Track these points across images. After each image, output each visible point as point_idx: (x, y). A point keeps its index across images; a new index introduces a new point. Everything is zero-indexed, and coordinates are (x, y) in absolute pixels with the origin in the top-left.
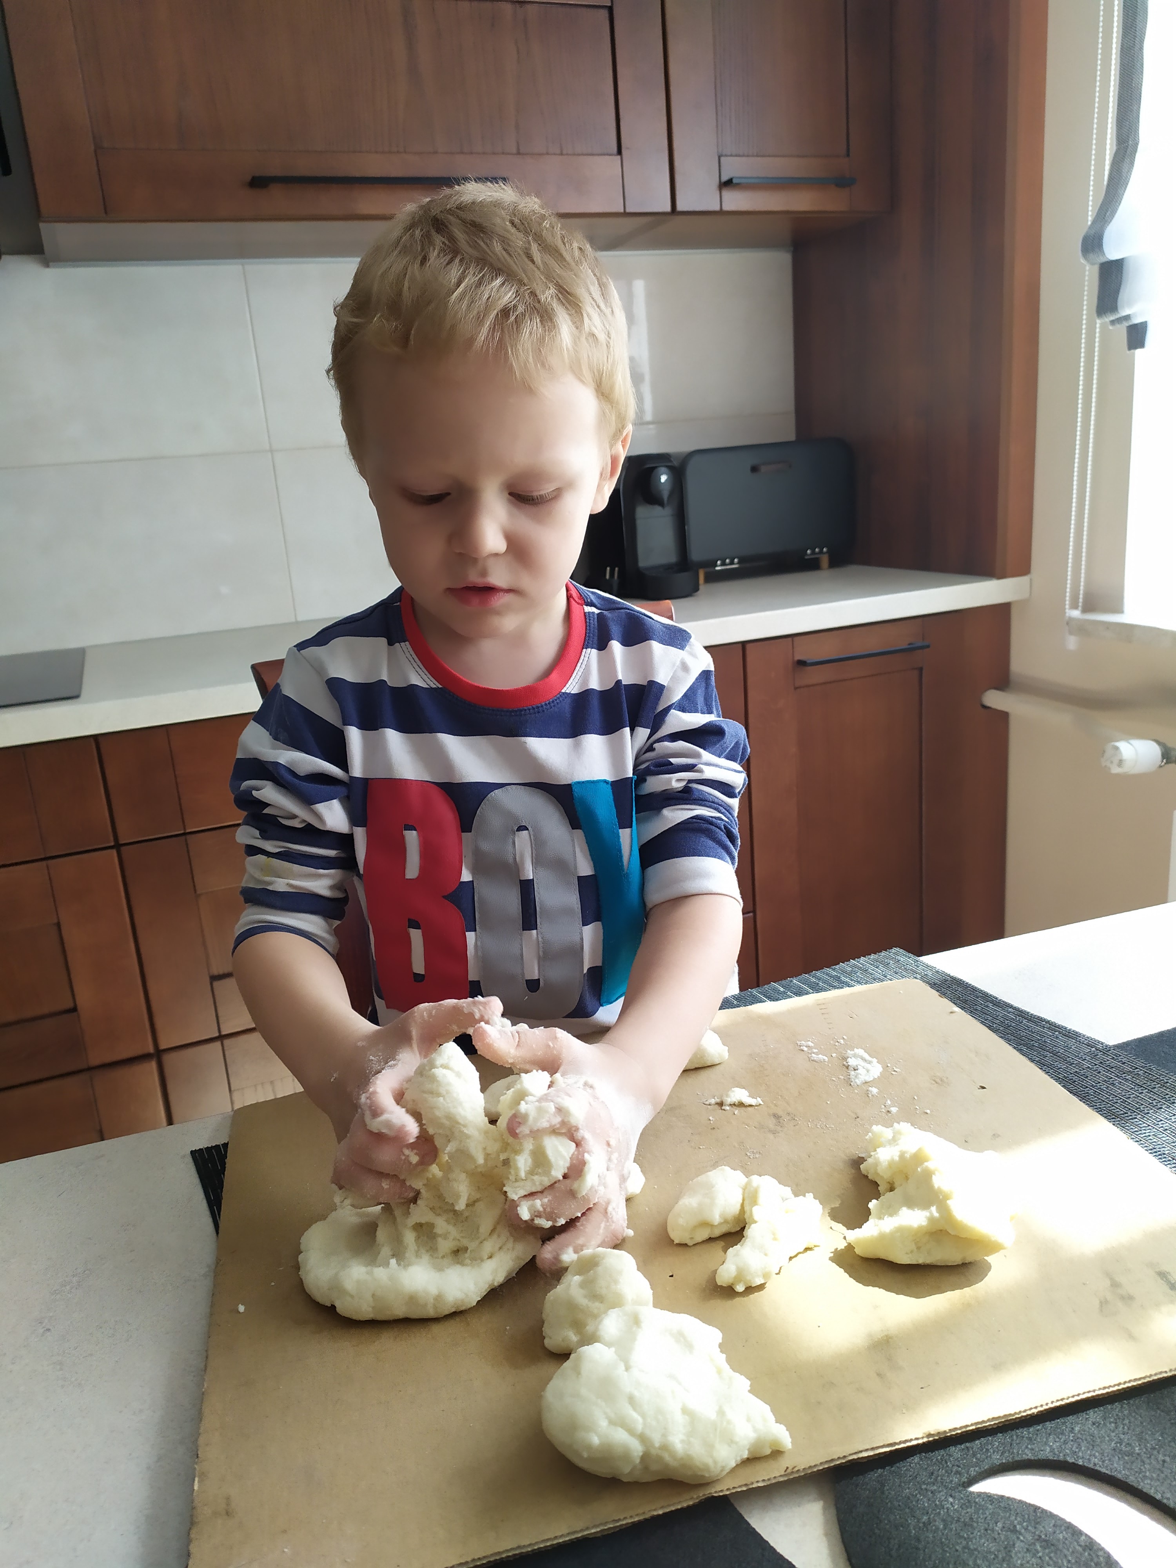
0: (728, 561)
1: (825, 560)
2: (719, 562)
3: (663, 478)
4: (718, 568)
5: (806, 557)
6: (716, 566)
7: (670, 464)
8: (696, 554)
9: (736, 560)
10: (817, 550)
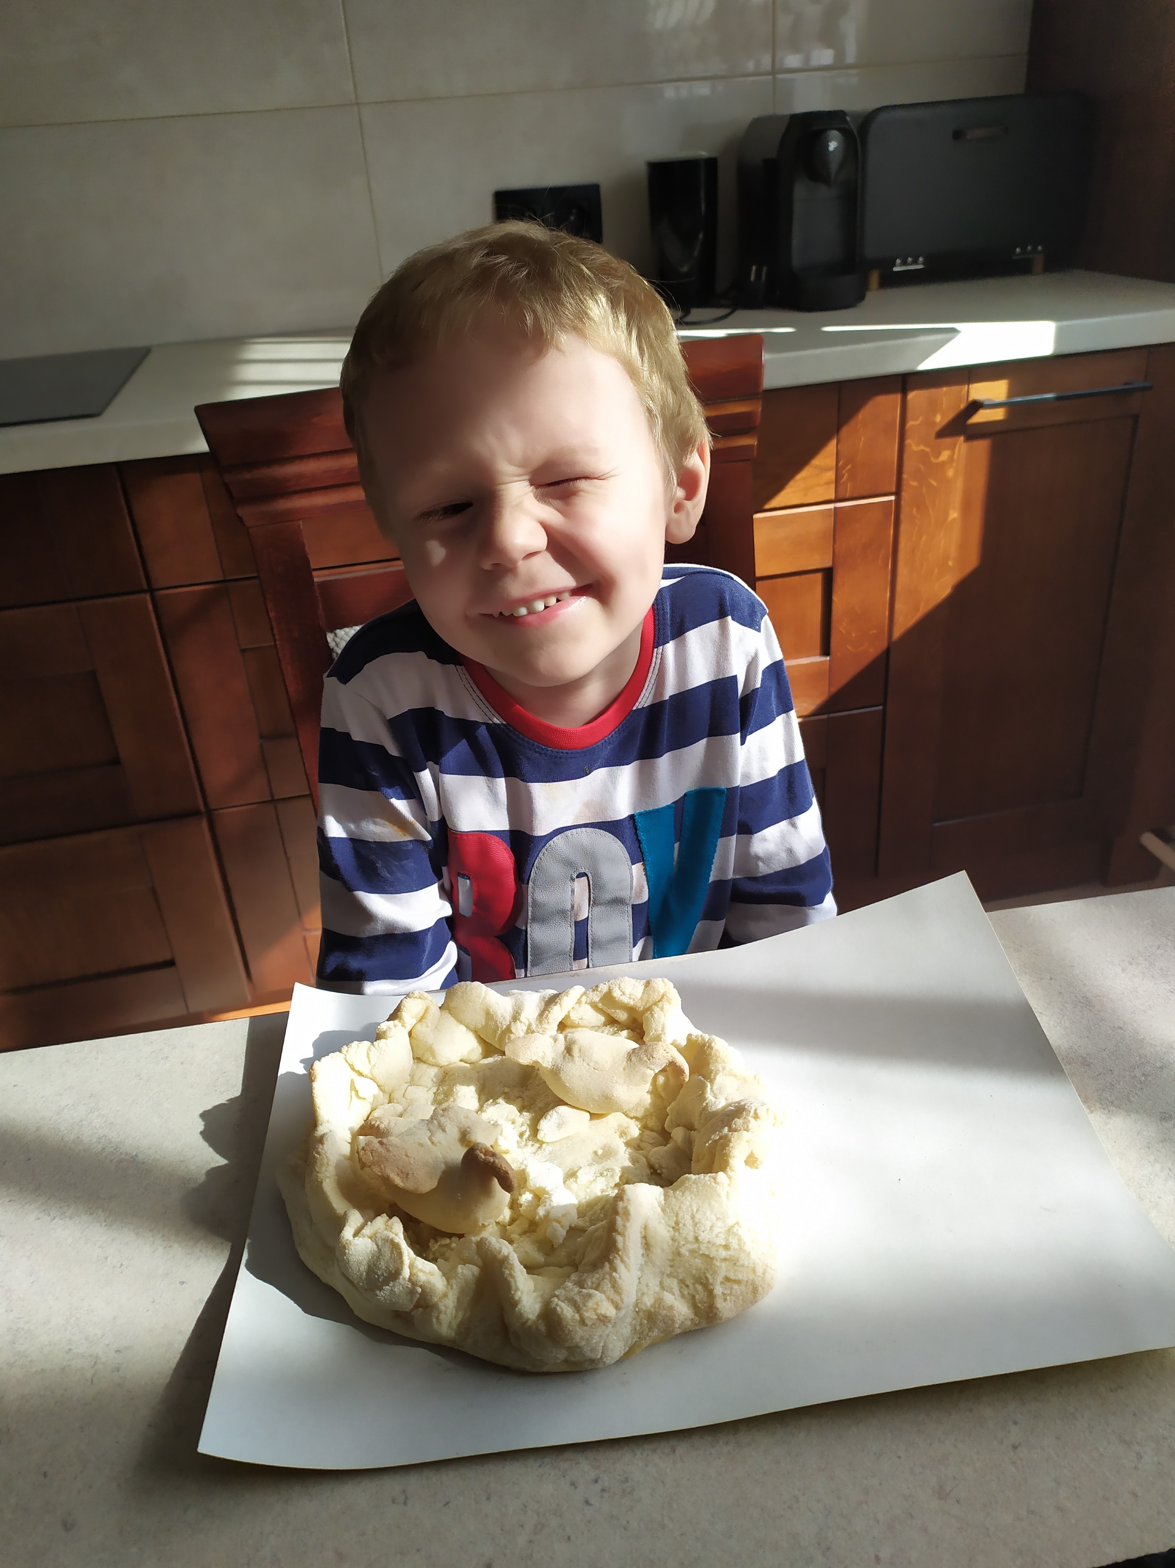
0: (910, 259)
1: (1039, 261)
2: (898, 261)
3: (832, 146)
4: (895, 269)
5: (1014, 258)
6: (894, 265)
7: (842, 126)
8: (872, 248)
9: (921, 259)
10: (1029, 248)
